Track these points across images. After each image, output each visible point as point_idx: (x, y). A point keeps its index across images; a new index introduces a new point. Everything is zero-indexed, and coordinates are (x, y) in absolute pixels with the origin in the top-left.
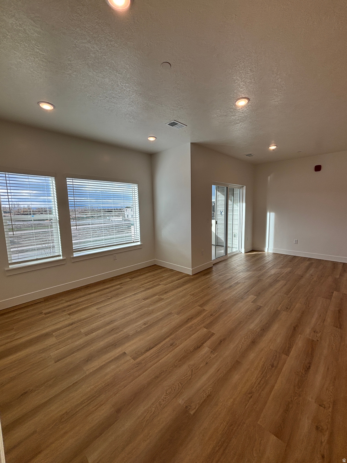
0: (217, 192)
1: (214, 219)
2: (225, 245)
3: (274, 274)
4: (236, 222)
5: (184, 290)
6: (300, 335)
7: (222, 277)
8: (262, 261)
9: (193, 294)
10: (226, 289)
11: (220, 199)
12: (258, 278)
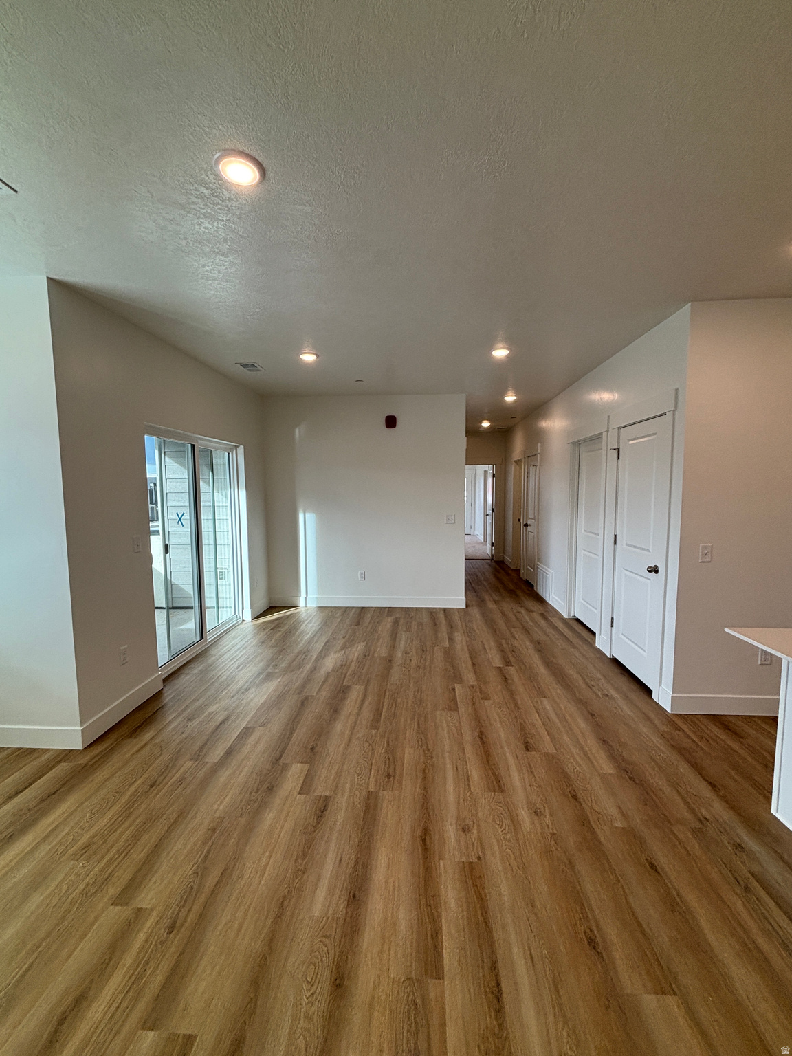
0: (163, 455)
1: (158, 532)
2: (197, 605)
3: (333, 670)
4: (224, 539)
5: (45, 839)
6: (441, 862)
7: (196, 722)
8: (299, 636)
9: (86, 847)
10: (216, 769)
11: (171, 476)
12: (299, 693)
